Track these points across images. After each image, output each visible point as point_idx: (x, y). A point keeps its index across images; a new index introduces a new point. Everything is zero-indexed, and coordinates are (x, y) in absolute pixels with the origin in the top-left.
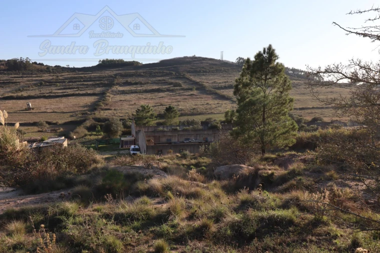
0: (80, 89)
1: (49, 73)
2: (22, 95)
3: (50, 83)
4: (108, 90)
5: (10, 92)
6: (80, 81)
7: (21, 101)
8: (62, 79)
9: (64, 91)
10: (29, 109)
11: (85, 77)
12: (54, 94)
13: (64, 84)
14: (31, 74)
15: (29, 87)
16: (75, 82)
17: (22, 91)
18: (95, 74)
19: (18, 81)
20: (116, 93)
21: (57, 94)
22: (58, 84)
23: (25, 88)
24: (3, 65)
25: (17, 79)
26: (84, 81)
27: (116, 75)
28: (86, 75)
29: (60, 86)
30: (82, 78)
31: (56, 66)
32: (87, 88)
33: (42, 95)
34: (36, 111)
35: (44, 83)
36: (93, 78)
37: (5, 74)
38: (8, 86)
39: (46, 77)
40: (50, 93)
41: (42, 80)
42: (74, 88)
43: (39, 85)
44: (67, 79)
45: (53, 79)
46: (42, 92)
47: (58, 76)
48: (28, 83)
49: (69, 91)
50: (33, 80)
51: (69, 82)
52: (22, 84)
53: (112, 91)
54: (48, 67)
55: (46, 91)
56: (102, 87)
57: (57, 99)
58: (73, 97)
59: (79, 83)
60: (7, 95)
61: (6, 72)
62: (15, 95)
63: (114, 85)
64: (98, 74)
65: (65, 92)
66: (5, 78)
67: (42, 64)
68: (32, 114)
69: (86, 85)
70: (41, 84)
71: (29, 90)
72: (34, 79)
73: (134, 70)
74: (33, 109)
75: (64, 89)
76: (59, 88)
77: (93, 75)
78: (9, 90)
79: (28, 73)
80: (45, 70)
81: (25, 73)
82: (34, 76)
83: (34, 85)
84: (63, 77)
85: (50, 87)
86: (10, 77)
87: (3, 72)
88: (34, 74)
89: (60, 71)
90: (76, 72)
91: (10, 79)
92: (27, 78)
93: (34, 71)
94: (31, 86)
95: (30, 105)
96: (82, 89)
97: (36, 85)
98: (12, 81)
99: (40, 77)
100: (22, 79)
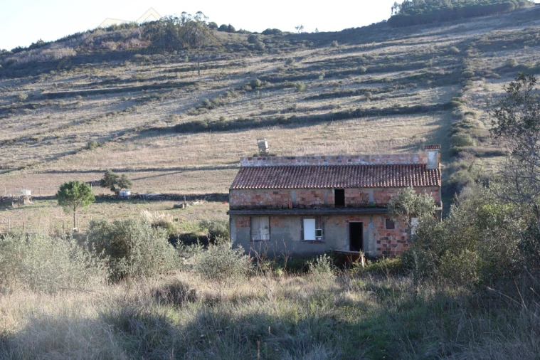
0: (372, 96)
1: (260, 54)
2: (222, 119)
3: (276, 83)
4: (460, 95)
6: (360, 72)
7: (225, 135)
8: (304, 70)
9: (326, 103)
10: (263, 156)
11: (369, 58)
12: (303, 115)
13: (315, 83)
14: (213, 58)
15: (225, 95)
16: (346, 74)
17: (210, 108)
18: (393, 49)
19: (188, 80)
20: (487, 101)
21: (311, 114)
22: (299, 82)
23: (217, 100)
24: (136, 36)
25: (184, 74)
26: (369, 71)
27: (464, 46)
28: (369, 53)
29: (305, 91)
30: (359, 61)
31: (267, 32)
32: (386, 90)
35: (259, 82)
36: (394, 60)
37: (147, 63)
38: (170, 94)
39: (256, 64)
40: (290, 110)
41: (250, 74)
42: (350, 94)
44: (318, 68)
45: (279, 70)
46: (265, 109)
47: (289, 62)
48: (217, 84)
49: (343, 105)
50: (225, 77)
51: (328, 76)
52: (203, 87)
53: (474, 98)
54: (252, 37)
55: (275, 104)
56: (433, 86)
57: (319, 127)
58: (363, 121)
59: (360, 78)
60: (179, 121)
61: (148, 57)
63: (468, 76)
64: (404, 47)
65: (331, 107)
66: (151, 74)
67: (229, 29)
69: (379, 82)
72: (226, 71)
73: (518, 25)
75: (322, 97)
76: (307, 95)
77: (387, 50)
78: (176, 106)
79: (203, 55)
80: (246, 46)
81: (196, 56)
82: (223, 62)
83: (236, 89)
84: (303, 61)
85: (280, 94)
86: (163, 70)
87: (139, 56)
88: (220, 57)
89: (285, 46)
90: (333, 46)
91: (167, 74)
92: (207, 71)
93: (217, 49)
94: (229, 94)
95: (267, 146)
96: (375, 96)
97: (241, 89)
98: (175, 81)
99: (239, 65)
100: (196, 72)
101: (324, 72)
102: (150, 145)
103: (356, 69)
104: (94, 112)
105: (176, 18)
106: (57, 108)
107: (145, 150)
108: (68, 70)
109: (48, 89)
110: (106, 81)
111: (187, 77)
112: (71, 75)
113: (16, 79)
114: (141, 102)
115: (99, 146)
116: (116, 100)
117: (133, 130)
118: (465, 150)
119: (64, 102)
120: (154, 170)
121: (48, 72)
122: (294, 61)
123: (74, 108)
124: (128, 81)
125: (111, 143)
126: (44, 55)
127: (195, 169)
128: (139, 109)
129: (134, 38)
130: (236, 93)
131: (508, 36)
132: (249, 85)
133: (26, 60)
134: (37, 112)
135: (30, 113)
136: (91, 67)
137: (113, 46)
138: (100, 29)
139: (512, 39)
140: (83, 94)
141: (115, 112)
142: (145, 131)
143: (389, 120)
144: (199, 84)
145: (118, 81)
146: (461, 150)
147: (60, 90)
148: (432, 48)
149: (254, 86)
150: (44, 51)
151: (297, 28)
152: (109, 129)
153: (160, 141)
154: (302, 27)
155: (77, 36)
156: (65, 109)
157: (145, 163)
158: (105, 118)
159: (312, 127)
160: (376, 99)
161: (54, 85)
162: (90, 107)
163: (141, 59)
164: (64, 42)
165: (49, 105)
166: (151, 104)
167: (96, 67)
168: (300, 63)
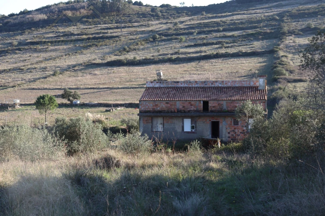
0: (225, 45)
1: (158, 19)
2: (135, 58)
3: (168, 37)
4: (279, 45)
6: (218, 31)
7: (137, 68)
8: (184, 29)
9: (198, 49)
10: (160, 81)
11: (224, 22)
12: (184, 56)
13: (191, 37)
14: (130, 21)
15: (137, 44)
16: (210, 32)
17: (128, 52)
18: (239, 17)
19: (115, 34)
20: (295, 49)
21: (189, 56)
22: (182, 37)
23: (132, 47)
24: (83, 7)
26: (224, 30)
27: (281, 15)
28: (224, 19)
29: (185, 42)
30: (218, 24)
31: (162, 6)
32: (234, 42)
35: (158, 36)
36: (239, 24)
37: (90, 24)
38: (103, 43)
39: (156, 25)
40: (176, 53)
41: (152, 31)
42: (213, 44)
44: (193, 28)
45: (169, 29)
46: (161, 53)
47: (176, 24)
48: (132, 37)
49: (208, 50)
50: (137, 33)
51: (199, 33)
52: (123, 39)
53: (287, 47)
54: (153, 9)
55: (166, 49)
56: (263, 39)
57: (193, 64)
58: (220, 60)
59: (218, 34)
60: (109, 59)
61: (90, 20)
63: (284, 34)
64: (245, 16)
65: (201, 52)
66: (93, 31)
67: (140, 4)
69: (230, 37)
72: (139, 29)
75: (196, 46)
76: (186, 44)
77: (235, 17)
78: (107, 50)
79: (124, 20)
80: (150, 14)
81: (120, 20)
82: (136, 24)
83: (143, 40)
84: (184, 24)
85: (170, 44)
86: (99, 28)
87: (85, 19)
88: (134, 21)
89: (174, 14)
90: (202, 15)
92: (126, 29)
93: (132, 16)
94: (139, 43)
95: (162, 75)
96: (227, 45)
97: (147, 40)
98: (107, 35)
99: (145, 26)
100: (119, 30)
101: (197, 31)
102: (91, 73)
103: (216, 29)
104: (58, 53)
106: (36, 51)
107: (89, 77)
108: (42, 27)
109: (30, 39)
110: (65, 35)
111: (113, 33)
112: (44, 30)
113: (11, 33)
114: (86, 48)
115: (61, 74)
116: (71, 46)
117: (81, 64)
118: (281, 78)
119: (39, 47)
120: (94, 88)
121: (30, 29)
122: (179, 24)
123: (46, 51)
124: (78, 35)
125: (68, 72)
126: (28, 18)
127: (118, 88)
128: (85, 51)
129: (82, 9)
130: (143, 43)
131: (308, 9)
132: (151, 38)
133: (17, 21)
134: (24, 53)
135: (19, 53)
136: (56, 26)
137: (69, 13)
138: (61, 3)
139: (311, 11)
141: (71, 54)
142: (89, 65)
143: (236, 60)
144: (121, 37)
145: (73, 34)
146: (279, 78)
147: (37, 40)
148: (263, 17)
149: (154, 38)
150: (28, 16)
151: (181, 4)
152: (67, 64)
153: (97, 72)
154: (184, 3)
155: (48, 7)
156: (40, 51)
157: (89, 85)
158: (65, 57)
159: (189, 64)
160: (228, 47)
161: (34, 36)
162: (55, 50)
163: (87, 21)
164: (40, 10)
165: (31, 48)
166: (92, 49)
167: (59, 26)
168: (182, 25)
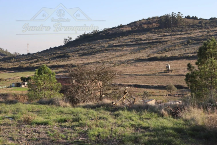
1: (201, 29)
2: (166, 56)
3: (198, 41)
5: (155, 52)
7: (164, 62)
8: (212, 36)
10: (168, 71)
14: (181, 31)
15: (175, 46)
17: (167, 51)
19: (166, 40)
23: (171, 48)
24: (155, 22)
33: (185, 55)
34: (174, 74)
35: (191, 41)
37: (156, 33)
38: (156, 46)
41: (190, 37)
43: (186, 43)
45: (203, 35)
46: (186, 52)
47: (208, 32)
48: (176, 41)
50: (181, 38)
52: (169, 43)
54: (200, 22)
60: (152, 56)
61: (156, 30)
62: (159, 56)
66: (154, 37)
67: (195, 18)
68: (169, 77)
70: (188, 42)
71: (174, 50)
72: (183, 36)
74: (171, 71)
78: (155, 50)
79: (178, 30)
80: (197, 25)
81: (175, 30)
82: (184, 32)
83: (181, 44)
84: (215, 32)
85: (196, 46)
86: (160, 36)
87: (154, 30)
88: (184, 30)
89: (213, 25)
91: (159, 38)
92: (175, 36)
93: (185, 27)
94: (177, 45)
95: (169, 67)
97: (183, 44)
98: (161, 40)
99: (189, 34)
100: (170, 37)
102: (135, 65)
104: (127, 52)
105: (170, 15)
106: (115, 51)
107: (132, 67)
108: (126, 36)
109: (116, 43)
110: (137, 40)
111: (166, 38)
112: (126, 38)
113: (108, 39)
114: (144, 49)
115: (118, 65)
116: (136, 48)
117: (133, 59)
119: (118, 48)
120: (128, 75)
121: (119, 37)
122: (210, 32)
123: (120, 51)
124: (144, 40)
125: (123, 64)
126: (120, 30)
127: (141, 75)
128: (141, 51)
130: (180, 46)
132: (186, 42)
133: (113, 32)
134: (108, 52)
135: (106, 52)
136: (134, 35)
137: (145, 26)
138: (143, 19)
140: (126, 45)
141: (133, 53)
142: (137, 60)
144: (169, 41)
145: (141, 40)
147: (120, 44)
150: (121, 29)
152: (125, 59)
153: (139, 64)
155: (135, 22)
156: (118, 51)
157: (128, 72)
158: (128, 55)
161: (118, 42)
162: (126, 50)
163: (154, 31)
164: (129, 25)
165: (113, 49)
166: (147, 50)
167: (136, 35)
168: (213, 33)
